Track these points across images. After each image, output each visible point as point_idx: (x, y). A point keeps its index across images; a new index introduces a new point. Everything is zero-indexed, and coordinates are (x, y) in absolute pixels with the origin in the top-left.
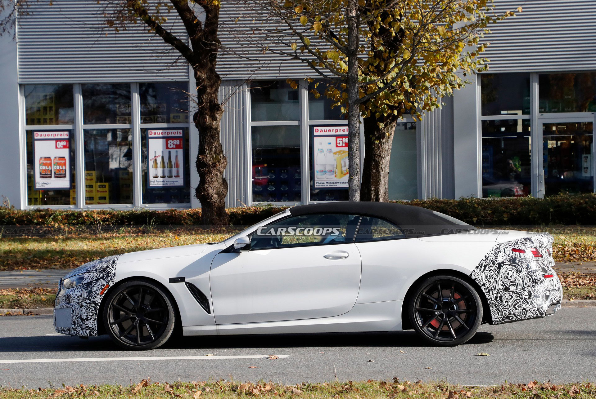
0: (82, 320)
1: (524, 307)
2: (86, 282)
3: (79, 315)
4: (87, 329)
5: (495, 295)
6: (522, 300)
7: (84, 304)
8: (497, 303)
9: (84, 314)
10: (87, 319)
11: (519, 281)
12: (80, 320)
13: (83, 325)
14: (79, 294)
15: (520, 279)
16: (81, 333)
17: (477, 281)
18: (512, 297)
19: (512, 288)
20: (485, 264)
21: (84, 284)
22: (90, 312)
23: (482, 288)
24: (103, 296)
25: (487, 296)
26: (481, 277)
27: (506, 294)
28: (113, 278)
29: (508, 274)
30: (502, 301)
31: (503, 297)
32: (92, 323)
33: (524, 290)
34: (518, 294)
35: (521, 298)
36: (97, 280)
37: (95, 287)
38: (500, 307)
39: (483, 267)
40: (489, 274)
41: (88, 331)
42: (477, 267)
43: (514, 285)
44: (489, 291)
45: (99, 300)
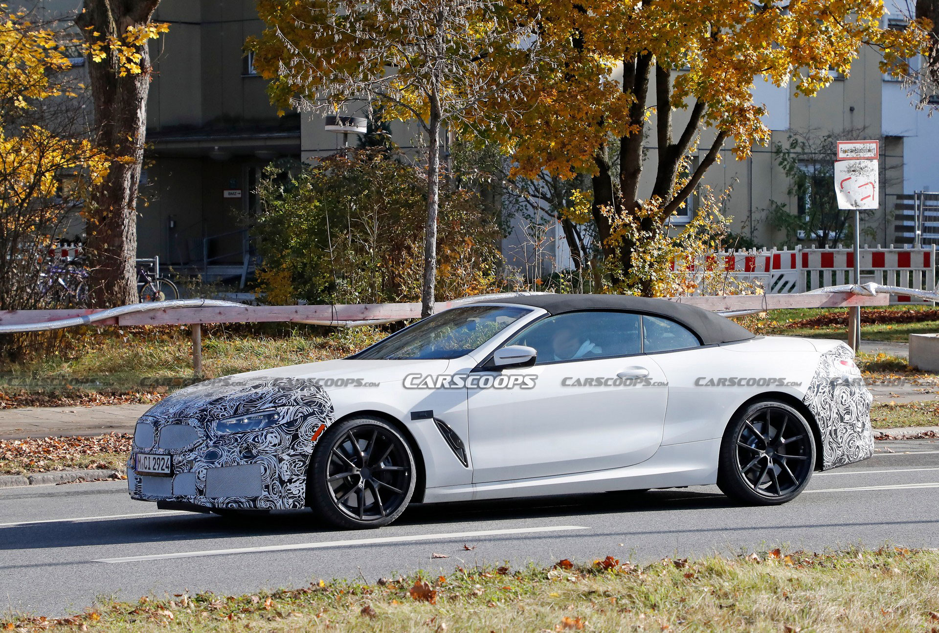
0: (282, 482)
1: (858, 444)
2: (284, 421)
3: (277, 475)
4: (289, 498)
5: (830, 428)
6: (855, 435)
7: (286, 457)
8: (831, 440)
9: (285, 473)
10: (290, 481)
11: (853, 408)
12: (278, 483)
13: (283, 491)
14: (277, 441)
15: (854, 405)
16: (279, 504)
17: (811, 409)
18: (847, 431)
19: (847, 417)
20: (817, 383)
21: (283, 425)
22: (296, 469)
23: (817, 417)
24: (315, 443)
25: (821, 429)
26: (814, 402)
27: (840, 426)
28: (330, 414)
29: (842, 397)
30: (837, 437)
31: (838, 431)
32: (298, 488)
33: (858, 421)
34: (852, 425)
35: (855, 432)
36: (305, 418)
37: (303, 430)
38: (834, 446)
39: (815, 388)
40: (823, 399)
41: (291, 501)
42: (810, 388)
43: (848, 413)
44: (824, 423)
45: (309, 450)
